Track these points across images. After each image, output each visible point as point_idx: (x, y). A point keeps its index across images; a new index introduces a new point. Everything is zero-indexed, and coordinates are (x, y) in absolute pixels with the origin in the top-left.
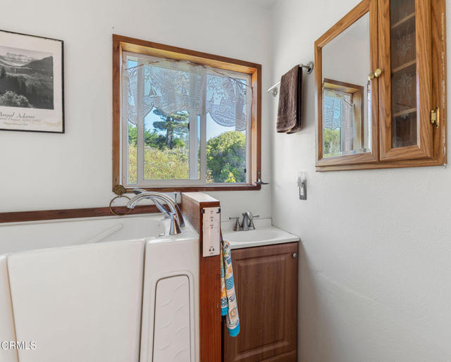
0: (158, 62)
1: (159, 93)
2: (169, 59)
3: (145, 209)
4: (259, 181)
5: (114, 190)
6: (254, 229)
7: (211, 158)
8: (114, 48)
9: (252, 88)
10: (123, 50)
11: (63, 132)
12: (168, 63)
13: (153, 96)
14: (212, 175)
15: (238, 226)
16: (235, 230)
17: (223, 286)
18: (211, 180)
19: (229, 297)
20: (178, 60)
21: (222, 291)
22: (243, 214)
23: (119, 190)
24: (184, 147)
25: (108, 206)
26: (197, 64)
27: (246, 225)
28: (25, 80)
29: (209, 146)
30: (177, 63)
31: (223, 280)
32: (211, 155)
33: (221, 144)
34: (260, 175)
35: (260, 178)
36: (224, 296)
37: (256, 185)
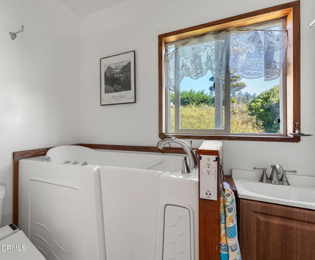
0: (188, 42)
1: (189, 65)
2: (196, 37)
3: (178, 151)
4: (297, 132)
5: (160, 136)
6: (289, 184)
7: (262, 110)
8: (159, 44)
9: (287, 31)
10: (166, 43)
11: (135, 102)
12: (196, 40)
13: (184, 68)
14: (262, 126)
15: (265, 177)
16: (261, 180)
17: (223, 232)
18: (261, 130)
19: (229, 246)
20: (204, 35)
21: (222, 236)
22: (272, 166)
23: (163, 136)
24: (235, 103)
25: (156, 146)
26: (220, 31)
27: (275, 178)
28: (120, 77)
29: (260, 100)
30: (203, 37)
31: (222, 226)
32: (262, 107)
33: (273, 96)
34: (299, 125)
35: (299, 129)
36: (223, 241)
37: (292, 136)
